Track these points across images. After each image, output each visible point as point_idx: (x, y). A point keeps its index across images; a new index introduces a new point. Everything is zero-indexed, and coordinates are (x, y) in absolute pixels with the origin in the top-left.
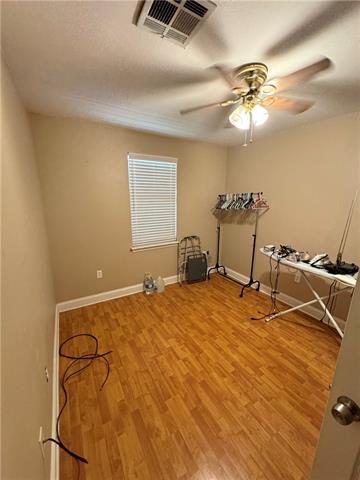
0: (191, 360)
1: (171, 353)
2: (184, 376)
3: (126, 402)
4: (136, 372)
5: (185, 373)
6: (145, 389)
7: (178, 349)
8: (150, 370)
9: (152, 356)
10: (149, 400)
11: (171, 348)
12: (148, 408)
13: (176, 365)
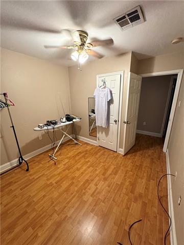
0: (94, 182)
1: (95, 194)
2: (105, 183)
3: (133, 200)
4: (118, 206)
5: (103, 182)
6: (122, 195)
7: (91, 192)
8: (112, 199)
9: (103, 204)
10: (124, 191)
11: (91, 196)
12: (127, 189)
13: (101, 188)
